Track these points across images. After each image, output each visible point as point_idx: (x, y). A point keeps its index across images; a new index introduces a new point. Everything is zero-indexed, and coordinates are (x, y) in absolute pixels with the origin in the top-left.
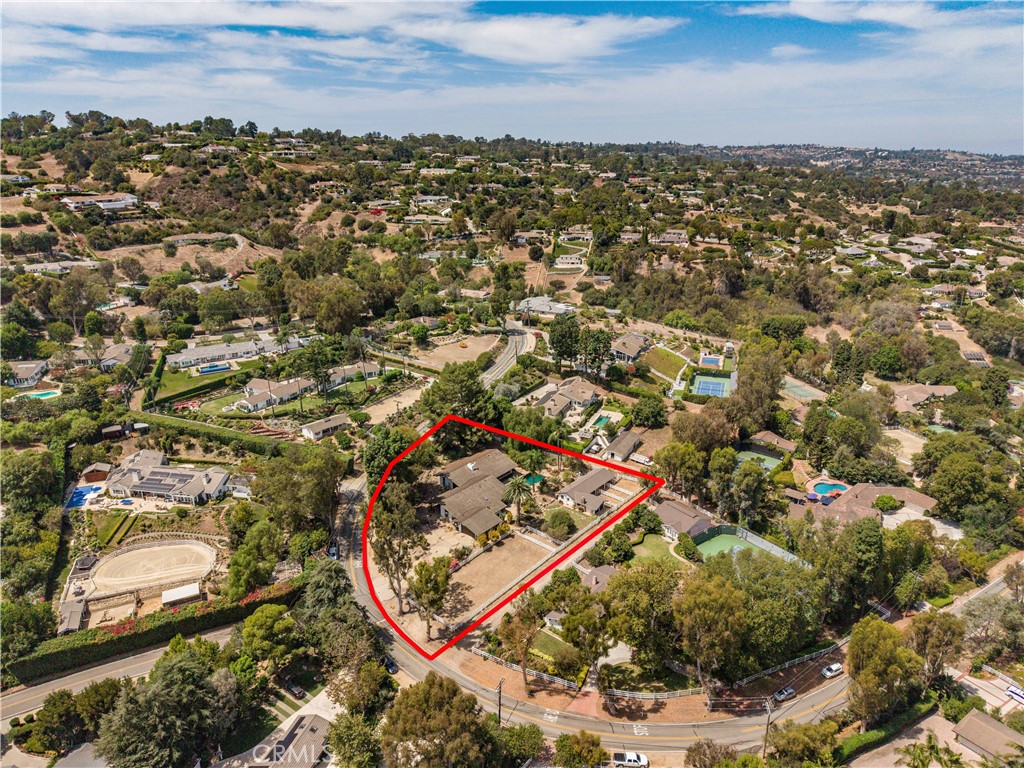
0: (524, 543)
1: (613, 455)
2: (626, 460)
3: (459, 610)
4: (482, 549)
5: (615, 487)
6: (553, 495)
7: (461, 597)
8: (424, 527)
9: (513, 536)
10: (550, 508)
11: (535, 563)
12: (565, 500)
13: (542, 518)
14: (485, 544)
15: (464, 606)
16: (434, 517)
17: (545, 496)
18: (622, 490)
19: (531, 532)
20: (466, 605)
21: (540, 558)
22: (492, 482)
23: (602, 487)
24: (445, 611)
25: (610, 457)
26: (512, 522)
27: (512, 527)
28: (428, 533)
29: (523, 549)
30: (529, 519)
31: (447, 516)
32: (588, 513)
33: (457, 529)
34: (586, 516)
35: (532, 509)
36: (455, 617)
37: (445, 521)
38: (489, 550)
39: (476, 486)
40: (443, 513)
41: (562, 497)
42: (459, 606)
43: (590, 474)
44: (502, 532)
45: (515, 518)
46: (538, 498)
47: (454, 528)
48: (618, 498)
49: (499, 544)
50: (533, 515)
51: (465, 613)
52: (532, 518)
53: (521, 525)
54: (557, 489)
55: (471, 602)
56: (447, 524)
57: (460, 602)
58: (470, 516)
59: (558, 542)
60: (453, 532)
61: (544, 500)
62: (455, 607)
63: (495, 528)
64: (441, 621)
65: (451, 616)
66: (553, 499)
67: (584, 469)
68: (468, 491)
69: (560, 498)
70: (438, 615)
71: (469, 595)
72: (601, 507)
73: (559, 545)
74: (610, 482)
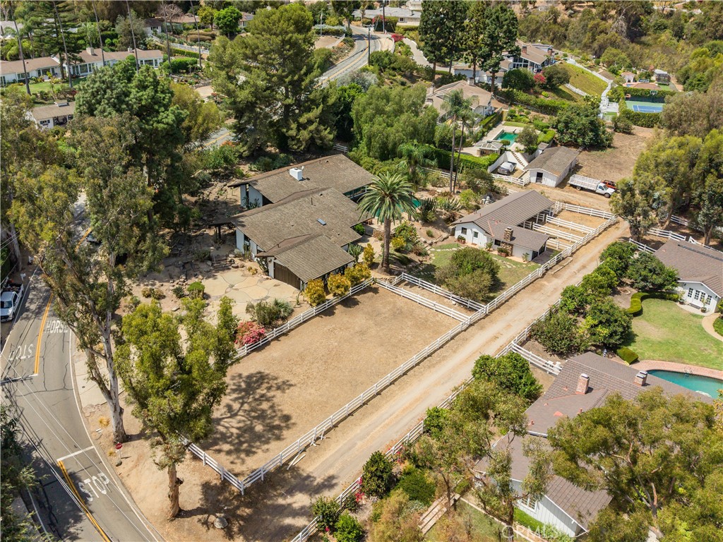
0: (400, 303)
1: (540, 176)
2: (562, 184)
3: (258, 437)
4: (314, 310)
5: (557, 221)
6: (445, 229)
7: (265, 406)
8: (204, 267)
9: (375, 291)
10: (441, 247)
11: (426, 343)
12: (469, 237)
13: (429, 262)
14: (320, 300)
15: (271, 428)
16: (223, 251)
17: (430, 228)
18: (571, 225)
19: (411, 285)
20: (276, 427)
21: (437, 333)
22: (333, 199)
23: (533, 219)
24: (224, 438)
25: (534, 179)
26: (373, 266)
27: (374, 274)
28: (209, 275)
29: (398, 314)
30: (404, 262)
31: (247, 248)
32: (517, 257)
33: (267, 272)
34: (516, 263)
35: (410, 246)
36: (249, 453)
37: (243, 257)
38: (329, 312)
39: (304, 202)
40: (240, 242)
41: (464, 230)
42: (259, 428)
43: (505, 200)
44: (355, 281)
45: (378, 258)
46: (421, 231)
47: (260, 270)
48: (570, 236)
49: (349, 302)
50: (412, 256)
51: (273, 445)
52: (410, 261)
53: (390, 272)
54: (451, 219)
55: (287, 418)
56: (248, 264)
57: (262, 416)
58: (291, 248)
59: (470, 303)
60: (257, 278)
61: (430, 235)
62: (250, 429)
63: (342, 270)
64: (214, 463)
65: (238, 451)
66: (445, 235)
67: (495, 194)
68: (289, 209)
69: (458, 233)
70: (205, 448)
71: (285, 402)
72: (542, 250)
73: (472, 310)
74: (545, 212)
